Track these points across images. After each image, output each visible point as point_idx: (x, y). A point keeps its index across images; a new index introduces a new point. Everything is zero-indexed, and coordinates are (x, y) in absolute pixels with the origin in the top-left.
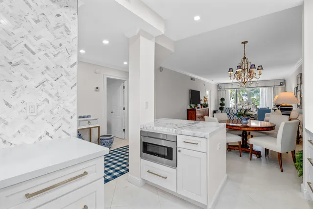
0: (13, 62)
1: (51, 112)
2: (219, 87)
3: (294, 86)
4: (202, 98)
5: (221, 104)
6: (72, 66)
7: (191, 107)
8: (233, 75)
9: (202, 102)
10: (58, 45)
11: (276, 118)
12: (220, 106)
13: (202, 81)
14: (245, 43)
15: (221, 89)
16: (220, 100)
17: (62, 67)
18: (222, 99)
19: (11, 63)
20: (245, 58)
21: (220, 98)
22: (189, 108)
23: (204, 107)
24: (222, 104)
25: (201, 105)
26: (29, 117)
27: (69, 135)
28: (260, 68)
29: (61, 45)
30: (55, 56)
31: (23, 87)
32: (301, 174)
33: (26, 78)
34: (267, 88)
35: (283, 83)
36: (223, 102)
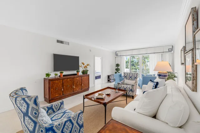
5: (116, 69)
7: (48, 75)
15: (117, 56)
21: (116, 64)
22: (44, 77)
34: (156, 54)
35: (171, 50)
36: (118, 67)
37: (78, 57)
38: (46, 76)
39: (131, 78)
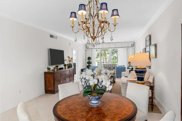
5: (88, 63)
7: (49, 69)
13: (67, 40)
15: (88, 48)
18: (89, 58)
21: (87, 57)
22: (46, 70)
23: (68, 68)
34: (123, 49)
35: (133, 45)
36: (90, 61)
37: (63, 51)
38: (48, 70)
39: (110, 69)
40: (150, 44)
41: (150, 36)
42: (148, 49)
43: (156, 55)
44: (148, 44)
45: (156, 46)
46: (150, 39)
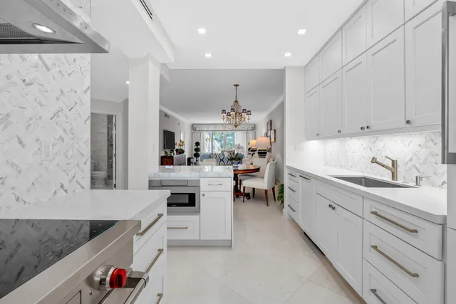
0: (27, 81)
1: (66, 156)
2: (194, 128)
3: (264, 131)
4: (177, 141)
5: (195, 150)
6: (85, 92)
7: (166, 153)
8: (225, 117)
9: (177, 147)
10: (72, 61)
11: (257, 161)
12: (194, 152)
13: (176, 119)
14: (236, 85)
16: (194, 144)
17: (76, 92)
18: (197, 144)
19: (24, 81)
20: (236, 101)
21: (194, 142)
23: (180, 153)
24: (197, 150)
25: (177, 150)
26: (44, 162)
27: (83, 188)
28: (249, 113)
29: (75, 60)
30: (69, 75)
31: (36, 117)
32: (283, 202)
33: (41, 105)
34: (241, 132)
35: (254, 128)
36: (198, 147)
37: (174, 133)
40: (271, 129)
41: (271, 121)
42: (269, 134)
43: (275, 139)
44: (269, 128)
45: (275, 131)
46: (271, 124)
